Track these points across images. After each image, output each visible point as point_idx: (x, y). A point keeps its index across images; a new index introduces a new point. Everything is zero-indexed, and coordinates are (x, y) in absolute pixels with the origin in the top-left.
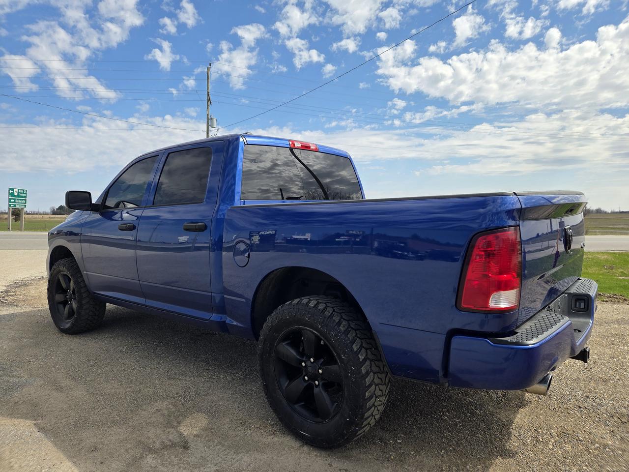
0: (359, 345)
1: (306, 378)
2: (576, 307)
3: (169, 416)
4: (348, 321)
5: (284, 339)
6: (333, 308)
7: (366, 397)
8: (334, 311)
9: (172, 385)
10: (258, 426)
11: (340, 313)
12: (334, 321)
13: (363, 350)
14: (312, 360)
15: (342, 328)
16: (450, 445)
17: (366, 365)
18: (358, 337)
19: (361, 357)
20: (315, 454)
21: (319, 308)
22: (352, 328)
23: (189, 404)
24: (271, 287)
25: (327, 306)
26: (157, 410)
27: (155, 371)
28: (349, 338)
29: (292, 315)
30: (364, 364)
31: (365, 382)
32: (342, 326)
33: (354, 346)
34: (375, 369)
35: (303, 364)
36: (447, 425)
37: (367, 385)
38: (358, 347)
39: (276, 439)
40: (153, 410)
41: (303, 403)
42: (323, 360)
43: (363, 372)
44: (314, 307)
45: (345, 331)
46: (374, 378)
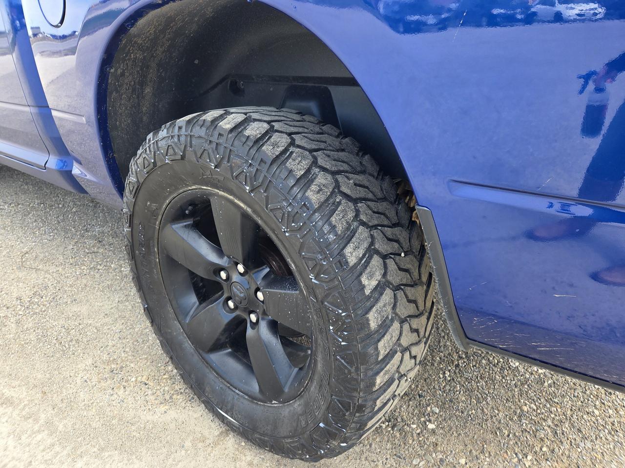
0: (365, 245)
1: (231, 304)
4: (334, 173)
5: (179, 216)
6: (290, 134)
7: (375, 389)
8: (292, 143)
10: (144, 379)
11: (311, 151)
12: (291, 171)
13: (376, 261)
14: (241, 268)
15: (314, 197)
17: (380, 304)
18: (363, 224)
19: (369, 283)
21: (247, 133)
22: (345, 195)
24: (148, 90)
25: (271, 131)
28: (333, 227)
29: (175, 154)
30: (377, 300)
31: (376, 349)
32: (314, 187)
33: (348, 250)
34: (405, 309)
35: (223, 275)
37: (380, 358)
38: (360, 252)
39: (172, 414)
41: (230, 350)
42: (268, 270)
43: (373, 325)
44: (232, 130)
45: (322, 205)
46: (401, 334)
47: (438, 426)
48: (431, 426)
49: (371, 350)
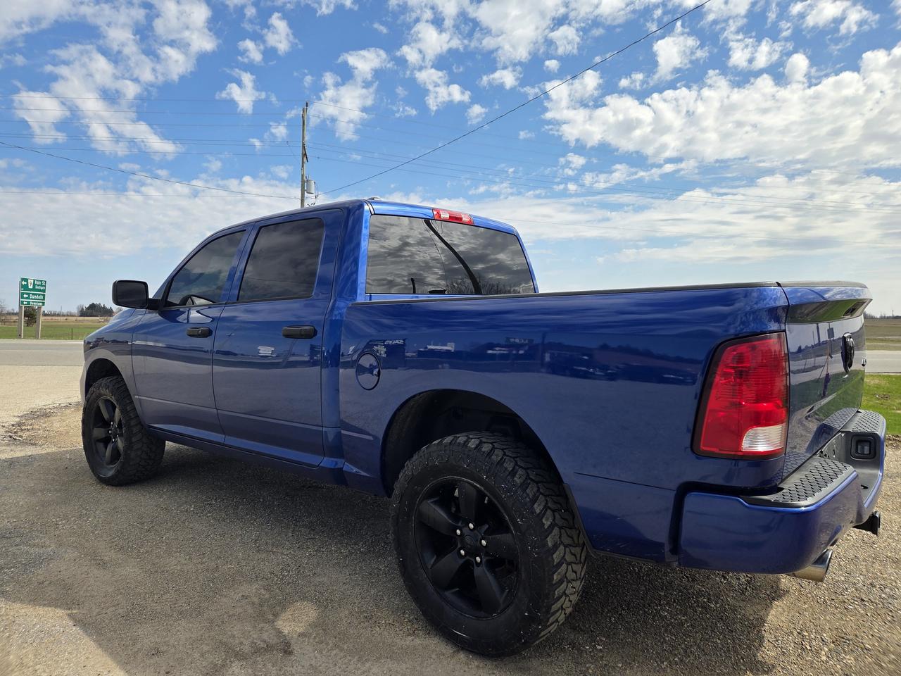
0: (543, 504)
1: (462, 552)
2: (857, 452)
3: (261, 605)
4: (525, 469)
5: (429, 496)
6: (503, 449)
7: (554, 582)
8: (505, 454)
9: (263, 560)
10: (391, 622)
11: (514, 458)
12: (506, 469)
13: (549, 512)
14: (471, 526)
15: (518, 480)
16: (676, 655)
17: (553, 534)
18: (541, 493)
19: (547, 523)
20: (476, 664)
21: (483, 449)
22: (532, 480)
23: (289, 589)
24: (409, 419)
25: (494, 448)
26: (243, 596)
27: (238, 540)
28: (528, 495)
29: (442, 460)
30: (551, 532)
31: (553, 558)
32: (517, 476)
33: (535, 506)
34: (567, 541)
35: (458, 532)
36: (668, 626)
37: (555, 564)
38: (541, 507)
39: (418, 641)
40: (238, 597)
41: (457, 589)
42: (487, 526)
43: (550, 544)
44: (475, 448)
45: (522, 484)
46: (565, 553)
47: (604, 648)
48: (599, 647)
49: (550, 559)
